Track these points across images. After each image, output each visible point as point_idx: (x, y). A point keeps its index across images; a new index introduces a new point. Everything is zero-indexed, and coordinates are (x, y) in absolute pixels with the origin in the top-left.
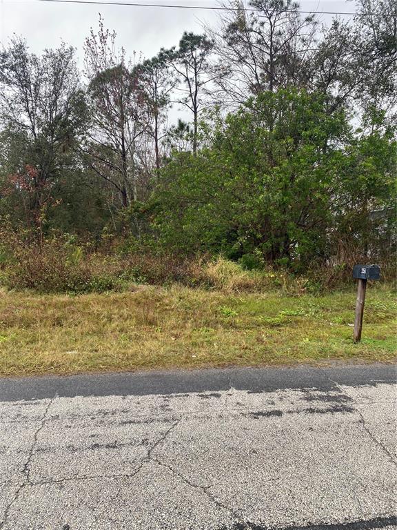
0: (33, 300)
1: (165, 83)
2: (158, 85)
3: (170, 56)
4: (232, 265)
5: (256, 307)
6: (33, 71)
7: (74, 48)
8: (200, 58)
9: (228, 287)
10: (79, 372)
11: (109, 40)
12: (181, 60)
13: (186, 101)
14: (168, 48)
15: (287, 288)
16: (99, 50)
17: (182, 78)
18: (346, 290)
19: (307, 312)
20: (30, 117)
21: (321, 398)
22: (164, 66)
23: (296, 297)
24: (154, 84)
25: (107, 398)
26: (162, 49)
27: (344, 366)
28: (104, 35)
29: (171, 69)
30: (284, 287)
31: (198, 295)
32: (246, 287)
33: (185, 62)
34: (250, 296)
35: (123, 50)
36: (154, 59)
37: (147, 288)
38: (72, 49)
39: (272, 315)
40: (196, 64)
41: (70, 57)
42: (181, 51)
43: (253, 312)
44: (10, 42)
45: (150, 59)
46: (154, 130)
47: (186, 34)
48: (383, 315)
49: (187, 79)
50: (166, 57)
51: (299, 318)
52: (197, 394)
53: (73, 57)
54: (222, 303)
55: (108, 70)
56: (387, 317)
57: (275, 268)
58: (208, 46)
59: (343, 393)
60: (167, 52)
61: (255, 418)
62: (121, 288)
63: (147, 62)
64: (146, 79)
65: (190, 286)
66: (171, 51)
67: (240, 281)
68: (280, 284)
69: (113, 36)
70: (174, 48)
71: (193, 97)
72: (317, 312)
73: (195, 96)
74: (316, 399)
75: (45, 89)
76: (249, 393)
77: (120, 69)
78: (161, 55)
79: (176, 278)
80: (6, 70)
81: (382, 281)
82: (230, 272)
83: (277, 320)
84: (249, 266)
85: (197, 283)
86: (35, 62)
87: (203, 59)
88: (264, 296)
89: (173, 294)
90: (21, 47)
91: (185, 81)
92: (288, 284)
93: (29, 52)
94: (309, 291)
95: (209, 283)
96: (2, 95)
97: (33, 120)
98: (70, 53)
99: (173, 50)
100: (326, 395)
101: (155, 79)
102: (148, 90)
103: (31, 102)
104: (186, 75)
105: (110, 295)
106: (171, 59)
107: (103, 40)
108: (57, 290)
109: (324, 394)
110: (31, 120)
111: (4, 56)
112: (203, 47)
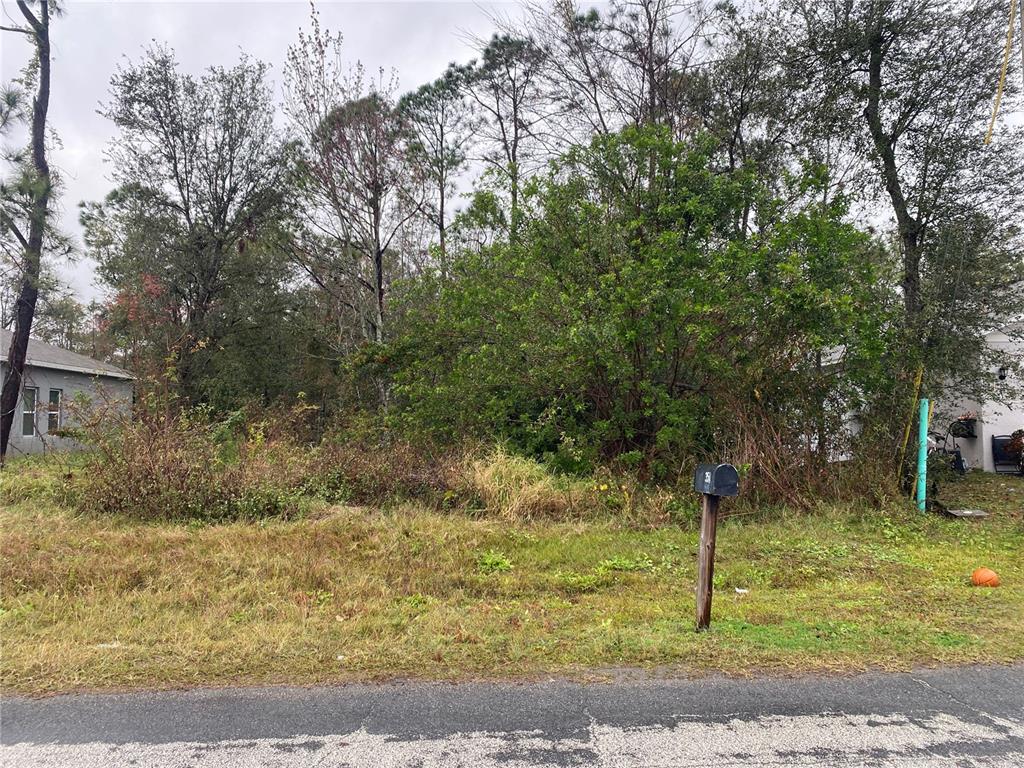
1: (459, 125)
2: (446, 129)
3: (468, 77)
4: (524, 466)
5: (556, 554)
6: (183, 101)
7: (266, 64)
8: (524, 79)
9: (509, 511)
11: (329, 51)
12: (487, 83)
13: (497, 158)
14: (463, 63)
15: (634, 512)
16: (313, 68)
19: (657, 563)
20: (181, 188)
22: (456, 95)
23: (647, 531)
24: (438, 127)
26: (453, 65)
28: (323, 40)
29: (468, 99)
30: (627, 510)
32: (549, 510)
33: (495, 87)
35: (359, 65)
36: (437, 83)
37: (343, 512)
38: (262, 67)
39: (583, 568)
40: (515, 90)
41: (259, 80)
42: (487, 67)
43: (546, 562)
44: (145, 55)
45: (432, 83)
46: (438, 214)
47: (496, 37)
49: (500, 118)
50: (458, 78)
51: (635, 576)
52: (275, 741)
53: (264, 79)
55: (351, 104)
58: (536, 57)
59: (590, 745)
60: (461, 70)
62: (296, 512)
63: (425, 89)
64: (423, 120)
66: (470, 68)
67: (535, 497)
68: (618, 506)
69: (339, 41)
70: (474, 63)
71: (511, 151)
73: (515, 146)
74: (523, 758)
76: (388, 740)
77: (373, 102)
78: (449, 75)
80: (136, 106)
82: (518, 479)
83: (588, 579)
85: (453, 503)
86: (191, 90)
87: (527, 82)
88: (582, 526)
90: (164, 63)
91: (495, 122)
92: (634, 505)
93: (179, 72)
94: (674, 520)
95: (476, 502)
96: (132, 150)
97: (185, 193)
98: (257, 73)
99: (473, 67)
100: (549, 747)
101: (440, 119)
102: (426, 138)
103: (183, 161)
104: (495, 110)
105: (269, 526)
106: (469, 82)
107: (320, 49)
108: (169, 516)
109: (548, 745)
110: (182, 194)
111: (133, 79)
112: (527, 60)
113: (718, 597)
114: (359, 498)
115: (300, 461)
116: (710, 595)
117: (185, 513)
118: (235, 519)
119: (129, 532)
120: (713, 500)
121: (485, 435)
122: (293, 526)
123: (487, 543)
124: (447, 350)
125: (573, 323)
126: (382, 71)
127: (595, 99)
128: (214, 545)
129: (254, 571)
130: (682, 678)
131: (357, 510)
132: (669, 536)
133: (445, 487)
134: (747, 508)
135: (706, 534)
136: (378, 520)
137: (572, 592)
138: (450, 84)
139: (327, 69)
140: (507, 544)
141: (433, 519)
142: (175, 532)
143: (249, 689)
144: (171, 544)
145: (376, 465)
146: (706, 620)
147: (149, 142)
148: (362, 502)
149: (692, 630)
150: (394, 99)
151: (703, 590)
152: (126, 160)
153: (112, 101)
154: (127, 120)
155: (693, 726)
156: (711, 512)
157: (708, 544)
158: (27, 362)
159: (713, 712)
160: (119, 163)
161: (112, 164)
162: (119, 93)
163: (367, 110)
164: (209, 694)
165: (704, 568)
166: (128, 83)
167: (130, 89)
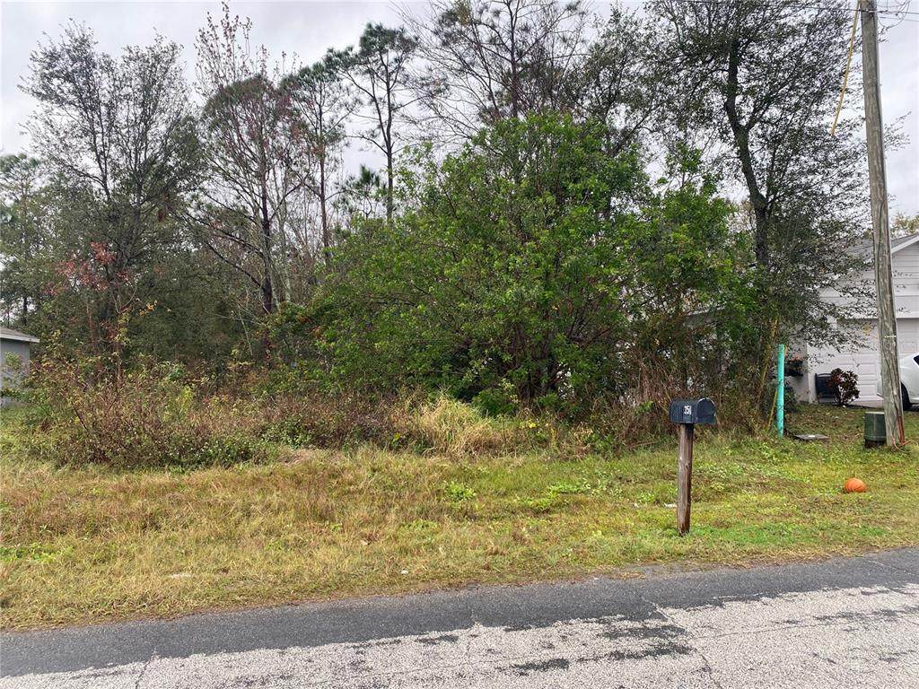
0: (104, 482)
1: (336, 105)
2: (324, 109)
3: (345, 61)
5: (508, 481)
6: (105, 84)
7: (178, 45)
8: (395, 65)
10: (196, 611)
11: (239, 33)
12: (364, 68)
13: (373, 136)
14: (340, 48)
15: (558, 445)
16: (222, 50)
17: (365, 98)
18: (657, 446)
19: (595, 486)
20: (98, 160)
21: (633, 632)
22: (333, 78)
23: (574, 461)
24: (317, 107)
25: (251, 655)
26: (331, 51)
27: (666, 575)
28: (231, 25)
30: (553, 444)
31: (406, 463)
32: (487, 446)
33: (370, 71)
34: (497, 461)
35: (264, 51)
36: (316, 66)
37: (313, 456)
38: (174, 47)
39: (533, 493)
40: (388, 76)
41: (172, 60)
42: (363, 53)
43: (503, 489)
44: (64, 34)
45: (311, 66)
46: (319, 185)
47: (370, 26)
48: (720, 486)
49: (374, 99)
50: (337, 63)
51: (580, 497)
52: (415, 637)
53: (177, 60)
54: (448, 476)
55: (238, 84)
56: (728, 490)
57: (537, 412)
58: (408, 46)
59: (670, 622)
60: (339, 56)
61: (522, 674)
62: (265, 457)
63: (305, 71)
64: (304, 99)
65: (391, 448)
66: (347, 54)
67: (476, 436)
68: (545, 440)
69: (247, 26)
70: (351, 49)
71: (385, 129)
72: (610, 486)
73: (389, 126)
74: (626, 635)
75: (127, 113)
76: (507, 630)
77: (259, 82)
78: (329, 59)
79: (365, 435)
80: (56, 81)
81: (715, 430)
82: (460, 421)
83: (544, 502)
84: (491, 409)
85: (403, 443)
86: (108, 67)
87: (399, 68)
88: (520, 460)
89: (360, 463)
90: (83, 41)
91: (371, 103)
92: (559, 439)
93: (97, 51)
94: (594, 450)
95: (424, 443)
96: (49, 123)
97: (103, 166)
98: (171, 53)
99: (350, 52)
100: (640, 626)
101: (318, 99)
102: (308, 117)
103: (100, 135)
104: (372, 93)
106: (347, 67)
107: (229, 30)
109: (638, 625)
110: (100, 166)
111: (53, 57)
112: (399, 48)
114: (320, 441)
116: (689, 506)
117: (162, 462)
120: (690, 428)
126: (284, 55)
127: (489, 87)
131: (322, 452)
133: (394, 431)
138: (335, 64)
139: (236, 51)
145: (329, 417)
146: (686, 527)
147: (67, 117)
148: (322, 445)
149: (675, 535)
150: (276, 81)
151: (684, 502)
152: (43, 132)
153: (30, 74)
154: (47, 95)
156: (689, 438)
157: (687, 464)
159: (747, 592)
160: (37, 135)
161: (29, 136)
162: (39, 67)
163: (252, 89)
165: (684, 484)
166: (48, 60)
167: (50, 65)
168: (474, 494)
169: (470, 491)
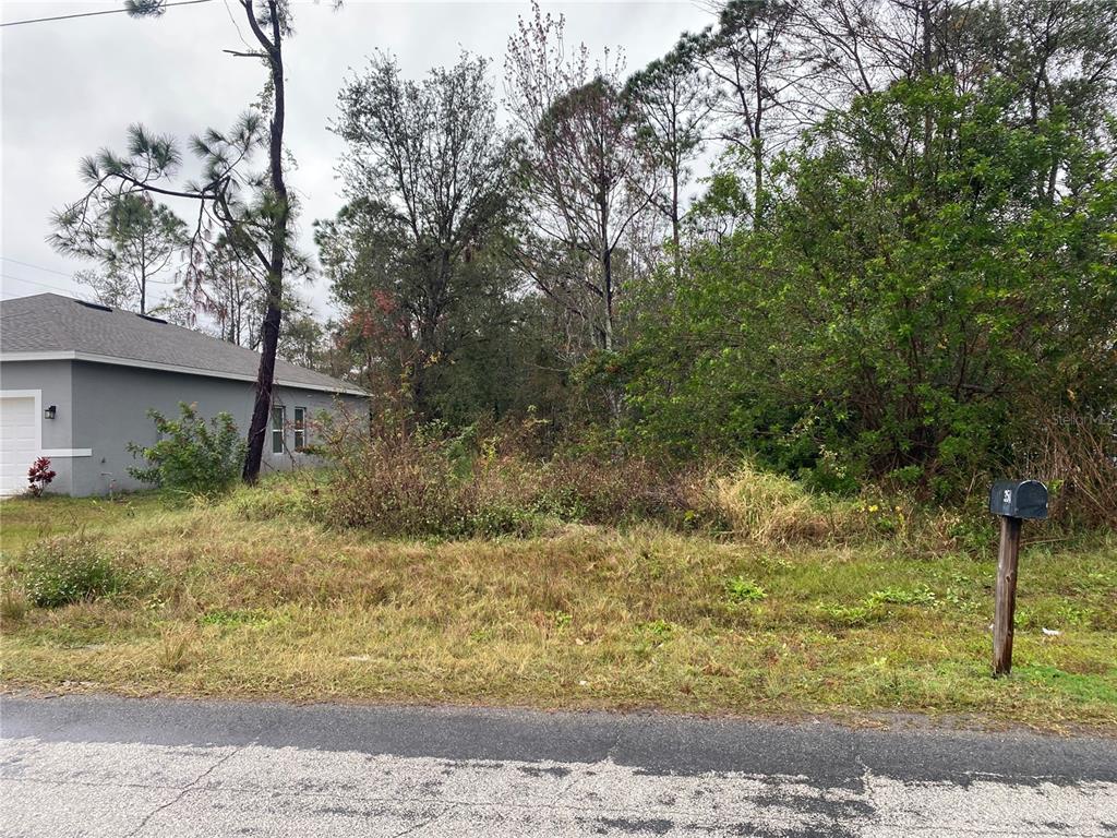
1: (694, 102)
2: (677, 110)
3: (702, 46)
4: (776, 484)
5: (816, 583)
7: (487, 58)
8: (767, 41)
9: (760, 534)
11: (551, 36)
12: (724, 51)
13: (737, 135)
14: (696, 31)
15: (910, 537)
16: (535, 57)
17: (729, 88)
19: (940, 596)
20: (407, 199)
21: (799, 802)
22: (690, 68)
23: (927, 559)
24: (669, 107)
26: (685, 35)
27: (925, 732)
28: (544, 26)
29: (703, 72)
30: (902, 535)
31: (677, 549)
32: (807, 534)
33: (734, 54)
34: (814, 554)
36: (668, 58)
38: (482, 62)
39: (850, 600)
40: (758, 54)
41: (479, 77)
42: (724, 32)
43: (806, 591)
44: (369, 65)
45: (662, 59)
46: (671, 204)
49: (740, 89)
50: (691, 49)
51: (913, 610)
52: (521, 764)
53: (484, 76)
55: (575, 92)
57: (889, 491)
59: (865, 797)
60: (695, 40)
61: (600, 831)
62: (531, 528)
63: (655, 65)
64: (654, 100)
65: (680, 529)
66: (704, 36)
67: (790, 519)
68: (890, 529)
69: (561, 24)
70: (710, 29)
71: (753, 125)
72: (967, 597)
73: (759, 119)
74: (787, 805)
75: (434, 142)
76: (636, 773)
77: (597, 90)
78: (682, 46)
80: (363, 118)
82: (770, 498)
83: (857, 612)
84: (826, 484)
85: (697, 522)
86: (415, 96)
87: (772, 43)
88: (847, 553)
90: (387, 71)
91: (735, 94)
92: (911, 529)
93: (401, 78)
94: (960, 545)
95: (722, 524)
96: (360, 164)
97: (411, 204)
98: (478, 69)
99: (709, 34)
100: (816, 795)
101: (671, 97)
102: (657, 120)
103: (408, 171)
104: (735, 80)
105: (505, 543)
106: (704, 52)
107: (541, 36)
108: (409, 532)
109: (815, 793)
110: (409, 206)
111: (359, 91)
112: (772, 18)
113: (1021, 639)
114: (594, 516)
115: (532, 478)
116: (1011, 636)
117: (422, 529)
118: (471, 535)
119: (372, 547)
120: (1015, 523)
121: (729, 450)
122: (528, 544)
123: (736, 569)
124: (682, 357)
125: (831, 318)
126: (607, 51)
127: (855, 54)
128: (452, 562)
129: (492, 589)
130: (977, 729)
131: (592, 529)
132: (957, 566)
133: (685, 507)
134: (1057, 532)
135: (1005, 564)
136: (614, 540)
137: (838, 626)
138: (682, 58)
139: (550, 57)
140: (759, 571)
141: (674, 541)
142: (415, 548)
143: (492, 709)
144: (411, 560)
145: (609, 482)
146: (1005, 664)
147: (375, 154)
148: (596, 521)
149: (988, 675)
150: (622, 79)
151: (1002, 630)
152: (355, 174)
153: (338, 115)
154: (354, 134)
155: (992, 786)
156: (1012, 537)
157: (1008, 575)
158: (274, 382)
159: (1017, 771)
160: (350, 177)
161: (342, 180)
162: (346, 107)
163: (592, 96)
164: (455, 712)
165: (1002, 604)
166: (354, 96)
167: (356, 101)
168: (765, 595)
169: (759, 590)
